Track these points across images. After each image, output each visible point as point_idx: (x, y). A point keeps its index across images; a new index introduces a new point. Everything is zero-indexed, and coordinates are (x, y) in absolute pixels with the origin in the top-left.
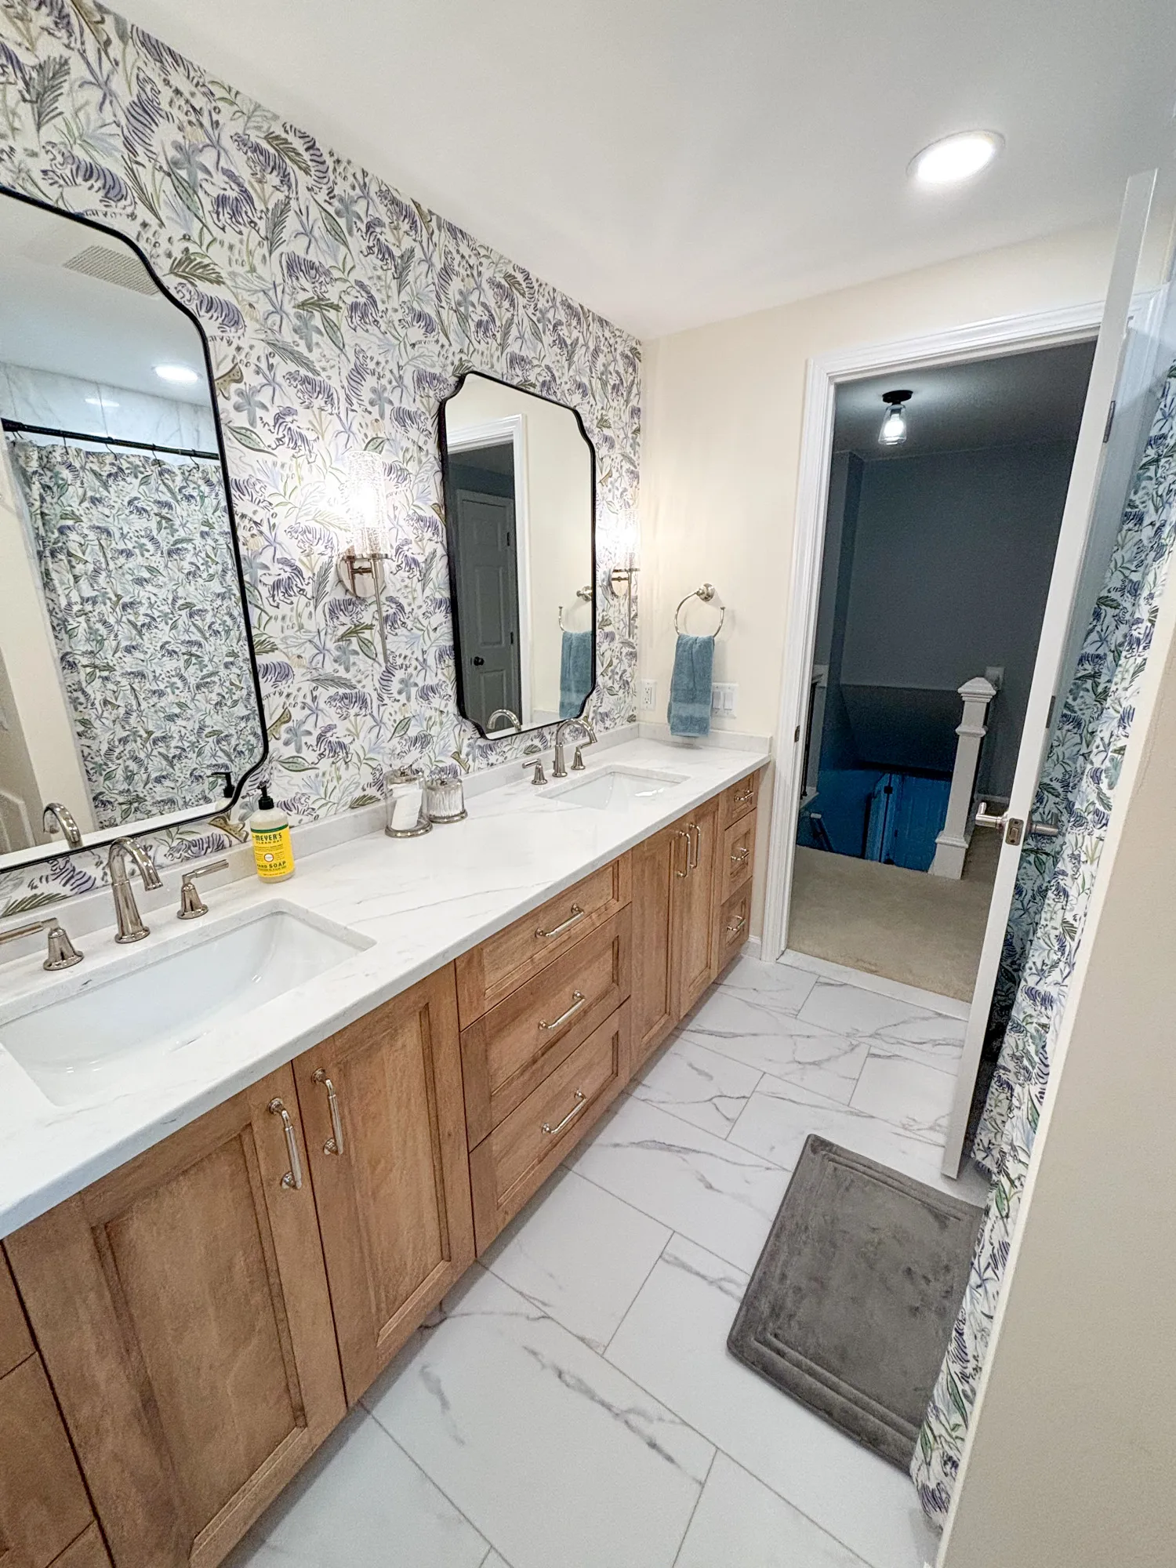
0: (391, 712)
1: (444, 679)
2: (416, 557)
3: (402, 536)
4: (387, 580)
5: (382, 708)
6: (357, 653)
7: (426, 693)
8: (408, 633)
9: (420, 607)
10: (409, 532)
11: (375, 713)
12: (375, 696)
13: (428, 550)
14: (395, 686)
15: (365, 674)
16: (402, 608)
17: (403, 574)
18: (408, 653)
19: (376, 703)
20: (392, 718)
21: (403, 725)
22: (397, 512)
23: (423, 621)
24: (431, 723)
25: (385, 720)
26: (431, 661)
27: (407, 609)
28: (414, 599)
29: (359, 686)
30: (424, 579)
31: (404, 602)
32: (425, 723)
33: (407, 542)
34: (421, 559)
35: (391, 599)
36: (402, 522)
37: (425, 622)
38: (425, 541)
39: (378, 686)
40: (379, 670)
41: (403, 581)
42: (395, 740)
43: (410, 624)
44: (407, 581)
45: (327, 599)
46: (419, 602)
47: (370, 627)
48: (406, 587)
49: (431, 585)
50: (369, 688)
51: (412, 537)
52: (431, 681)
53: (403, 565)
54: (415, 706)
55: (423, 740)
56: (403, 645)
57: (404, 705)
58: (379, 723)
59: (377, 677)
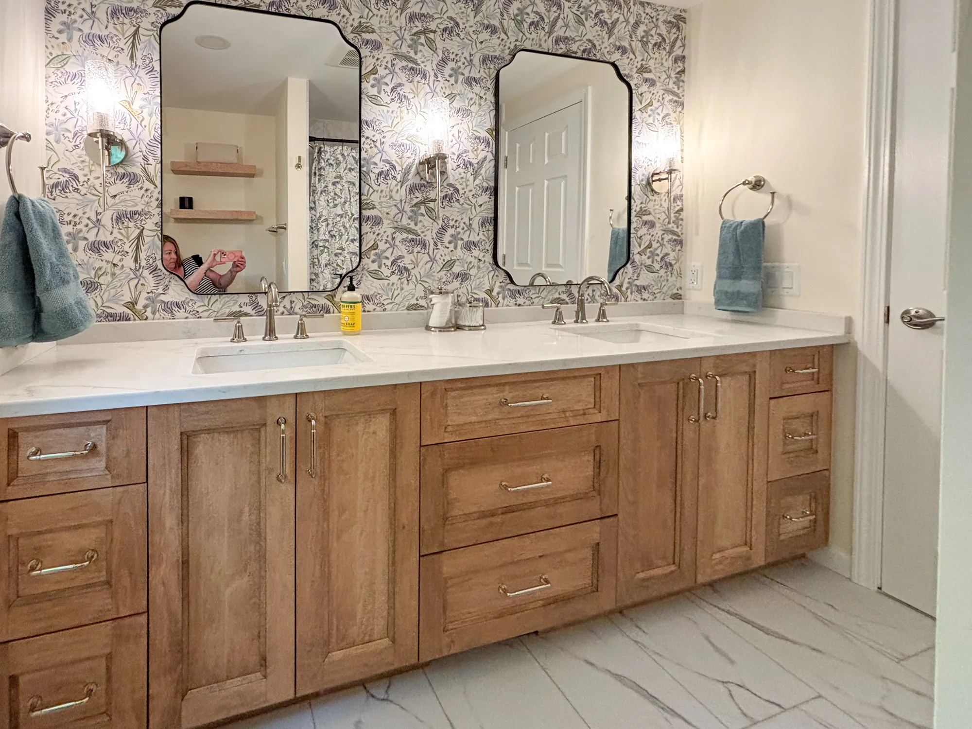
0: (443, 254)
1: (484, 238)
2: (471, 160)
3: (462, 148)
4: (449, 174)
5: (436, 251)
6: (423, 215)
7: (469, 246)
8: (460, 207)
9: (471, 191)
10: (467, 145)
11: (431, 253)
12: (432, 242)
13: (482, 155)
14: (447, 238)
15: (427, 228)
16: (458, 191)
17: (461, 170)
18: (459, 218)
19: (432, 247)
20: (442, 258)
21: (450, 264)
22: (460, 135)
23: (472, 200)
24: (470, 266)
25: (437, 258)
26: (475, 225)
27: (461, 192)
28: (467, 185)
29: (422, 235)
30: (476, 174)
31: (459, 187)
32: (466, 266)
33: (466, 151)
34: (474, 162)
35: (450, 185)
36: (463, 139)
37: (474, 201)
38: (479, 152)
39: (435, 236)
40: (436, 227)
41: (460, 174)
42: (443, 273)
43: (462, 201)
44: (463, 175)
45: (409, 183)
46: (469, 188)
47: (434, 201)
48: (462, 178)
49: (480, 177)
50: (429, 237)
51: (470, 149)
52: (474, 238)
53: (462, 165)
54: (459, 253)
55: (464, 277)
56: (455, 213)
57: (452, 251)
58: (433, 260)
59: (435, 231)
